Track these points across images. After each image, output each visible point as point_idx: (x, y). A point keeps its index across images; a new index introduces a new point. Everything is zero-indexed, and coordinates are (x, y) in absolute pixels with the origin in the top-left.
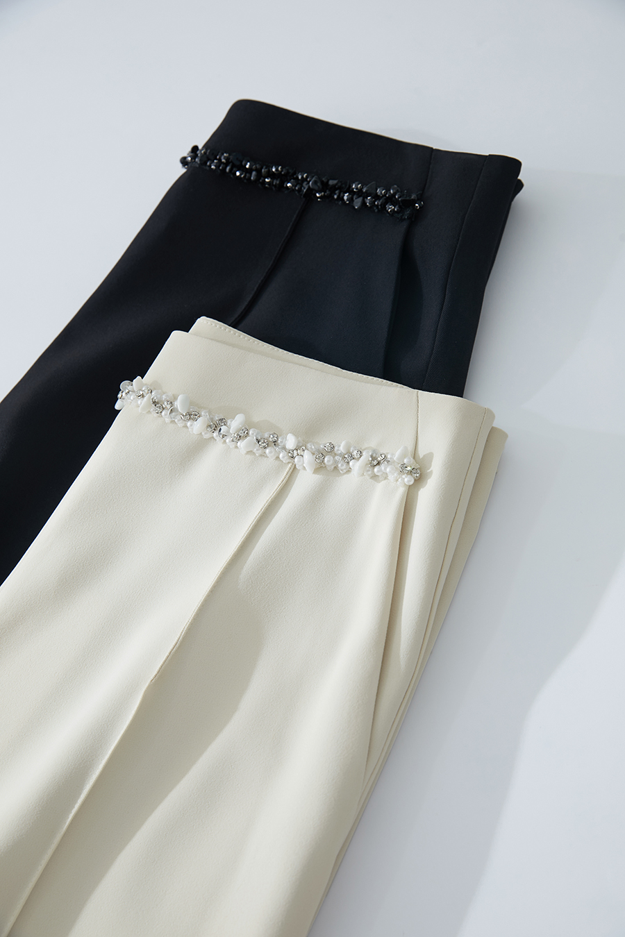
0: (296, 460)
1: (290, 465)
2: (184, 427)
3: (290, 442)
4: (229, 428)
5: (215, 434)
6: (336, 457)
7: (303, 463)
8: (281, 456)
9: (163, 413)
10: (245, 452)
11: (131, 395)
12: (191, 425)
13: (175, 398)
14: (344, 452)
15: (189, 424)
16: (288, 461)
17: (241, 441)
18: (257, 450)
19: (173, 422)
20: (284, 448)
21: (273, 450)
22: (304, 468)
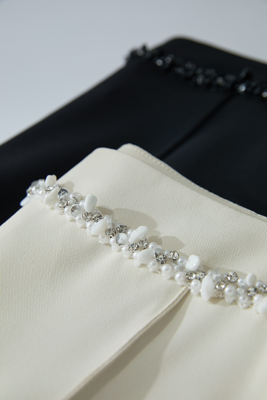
0: (193, 283)
1: (183, 288)
2: (82, 227)
3: (192, 263)
4: (128, 237)
5: (112, 240)
6: (238, 289)
7: (200, 287)
8: (177, 276)
9: (66, 209)
10: (139, 264)
11: (39, 191)
12: (91, 226)
13: (82, 199)
14: (249, 284)
15: (88, 224)
16: (183, 283)
17: (137, 251)
18: (152, 265)
19: (73, 221)
20: (182, 269)
21: (170, 267)
22: (199, 294)
